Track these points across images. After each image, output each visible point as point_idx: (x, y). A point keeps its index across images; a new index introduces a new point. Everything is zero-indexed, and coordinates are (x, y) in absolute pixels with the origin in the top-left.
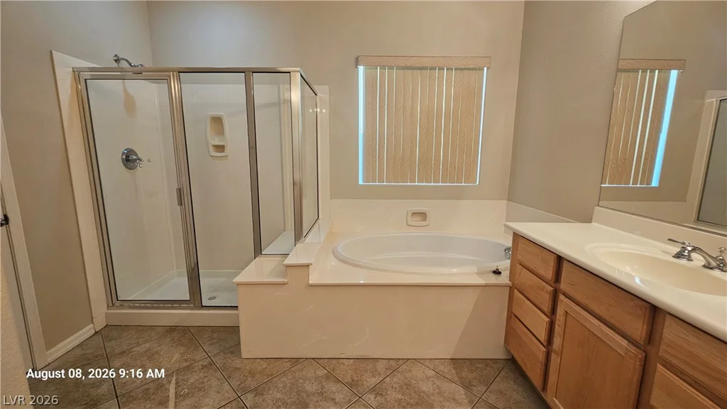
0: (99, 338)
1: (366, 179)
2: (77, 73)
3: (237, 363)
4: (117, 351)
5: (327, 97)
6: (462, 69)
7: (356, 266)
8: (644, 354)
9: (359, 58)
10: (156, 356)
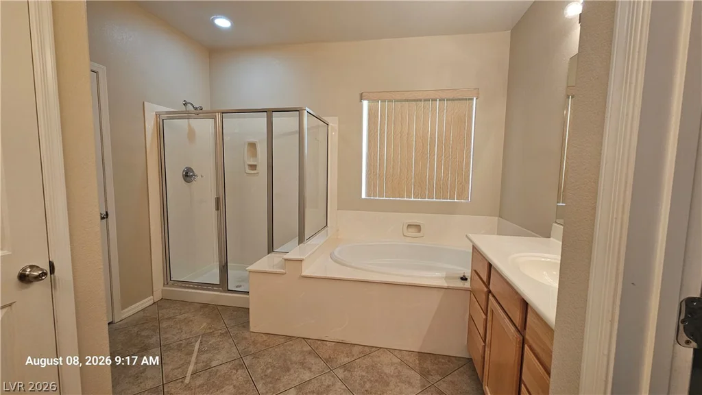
0: (155, 307)
1: (368, 194)
2: (158, 115)
3: (247, 335)
4: (166, 317)
5: (336, 126)
6: (453, 100)
7: (344, 265)
8: (522, 338)
9: (364, 94)
10: (190, 323)
